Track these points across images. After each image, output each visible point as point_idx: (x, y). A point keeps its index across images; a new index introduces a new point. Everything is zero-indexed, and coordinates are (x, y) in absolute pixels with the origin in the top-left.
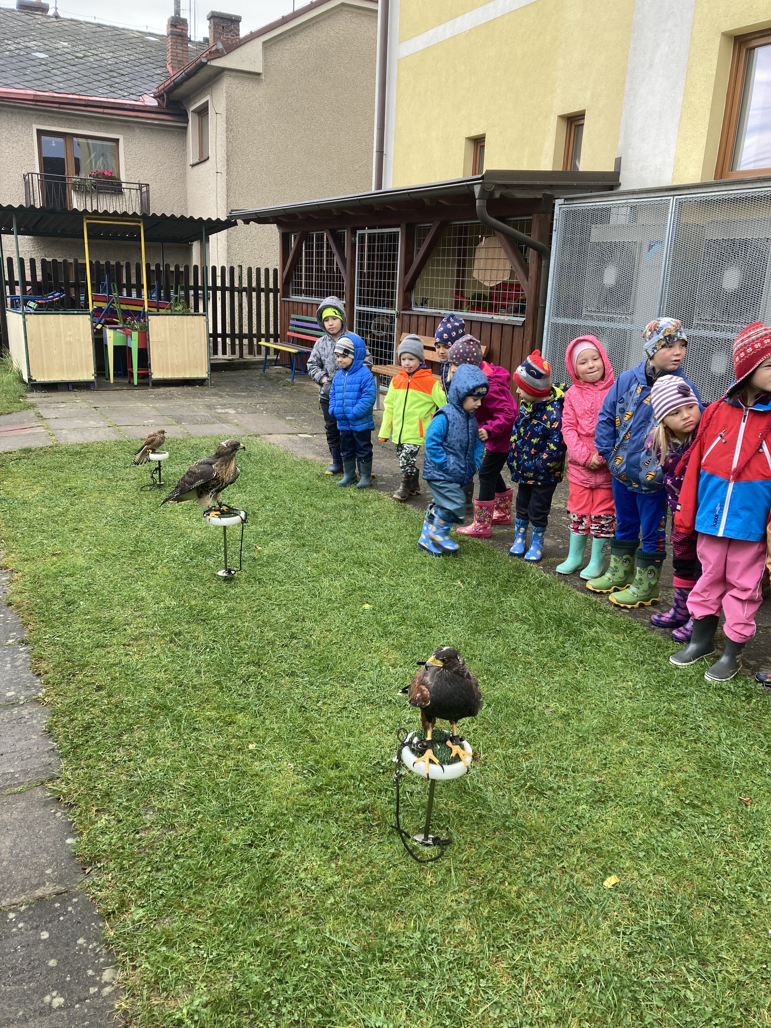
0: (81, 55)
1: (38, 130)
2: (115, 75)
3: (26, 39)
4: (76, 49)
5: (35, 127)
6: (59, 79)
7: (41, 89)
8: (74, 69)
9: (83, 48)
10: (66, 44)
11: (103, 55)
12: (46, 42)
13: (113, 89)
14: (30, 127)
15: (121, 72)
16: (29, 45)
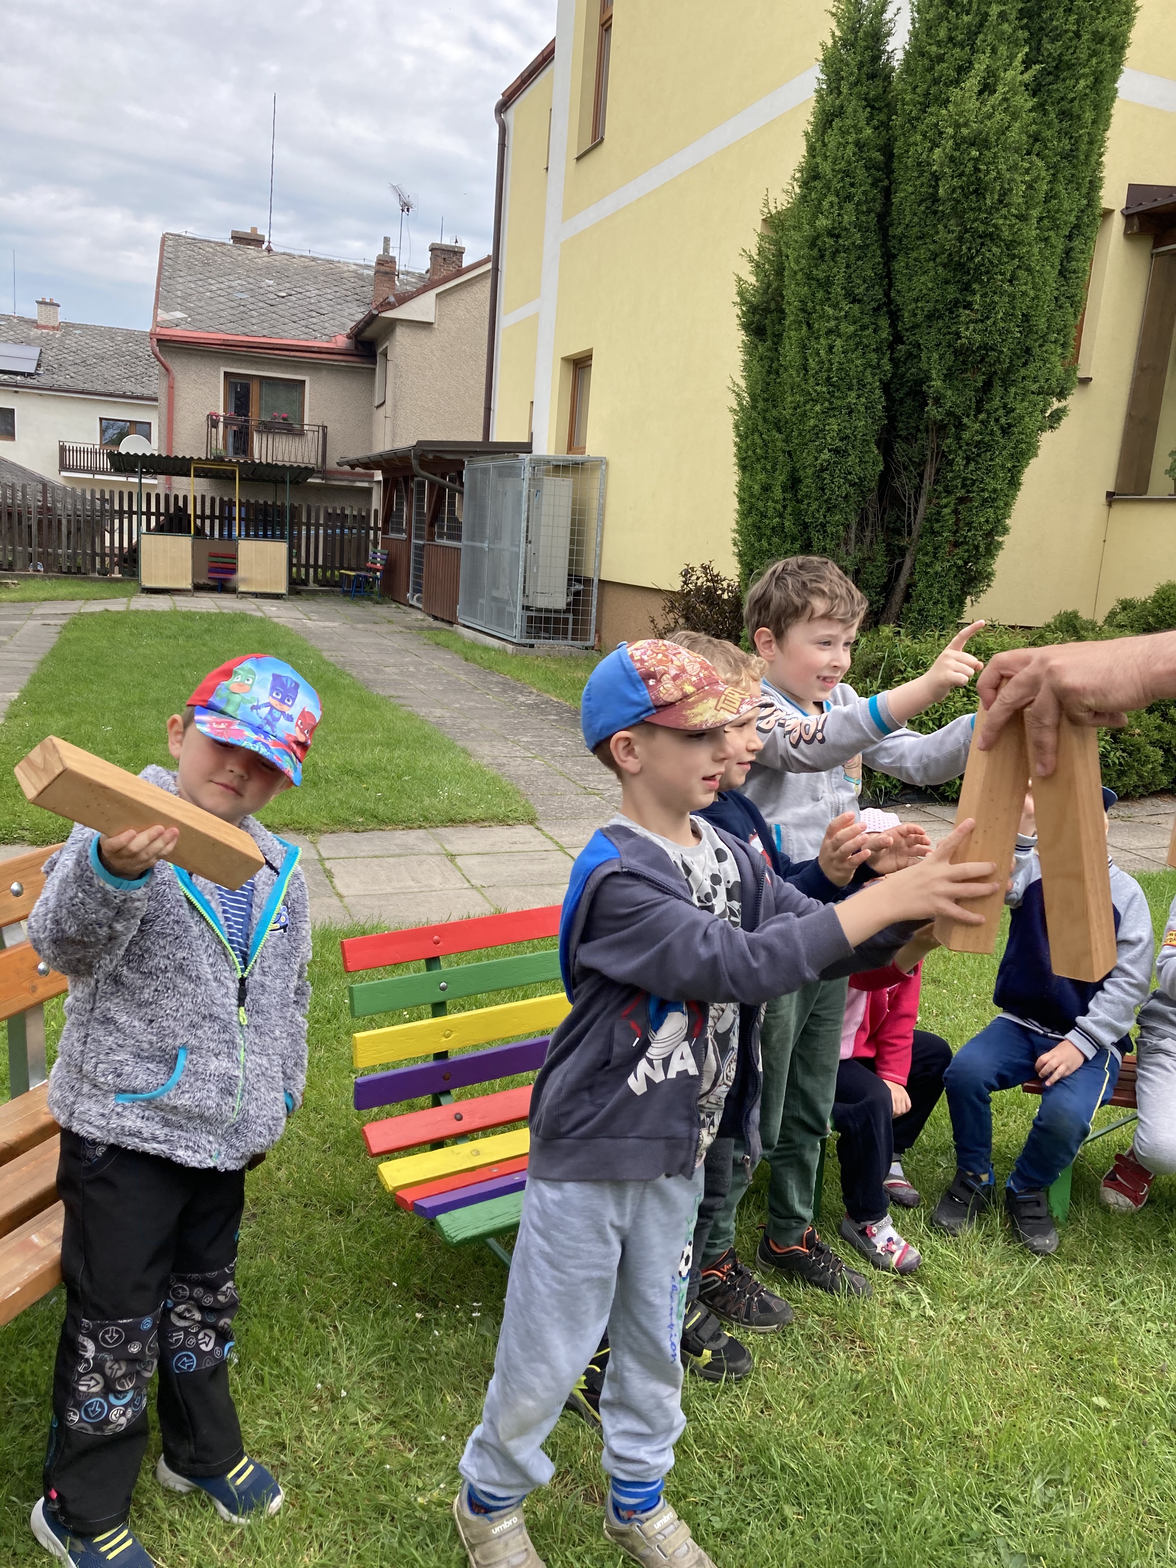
0: (284, 294)
1: (225, 373)
2: (314, 314)
3: (231, 278)
4: (280, 287)
5: (223, 369)
6: (254, 321)
7: (233, 332)
8: (272, 309)
9: (288, 285)
10: (271, 282)
11: (308, 294)
12: (251, 280)
13: (307, 330)
14: (218, 370)
15: (321, 311)
16: (234, 284)
